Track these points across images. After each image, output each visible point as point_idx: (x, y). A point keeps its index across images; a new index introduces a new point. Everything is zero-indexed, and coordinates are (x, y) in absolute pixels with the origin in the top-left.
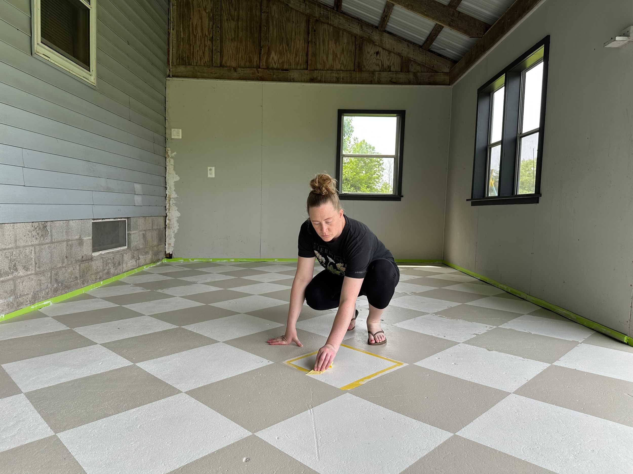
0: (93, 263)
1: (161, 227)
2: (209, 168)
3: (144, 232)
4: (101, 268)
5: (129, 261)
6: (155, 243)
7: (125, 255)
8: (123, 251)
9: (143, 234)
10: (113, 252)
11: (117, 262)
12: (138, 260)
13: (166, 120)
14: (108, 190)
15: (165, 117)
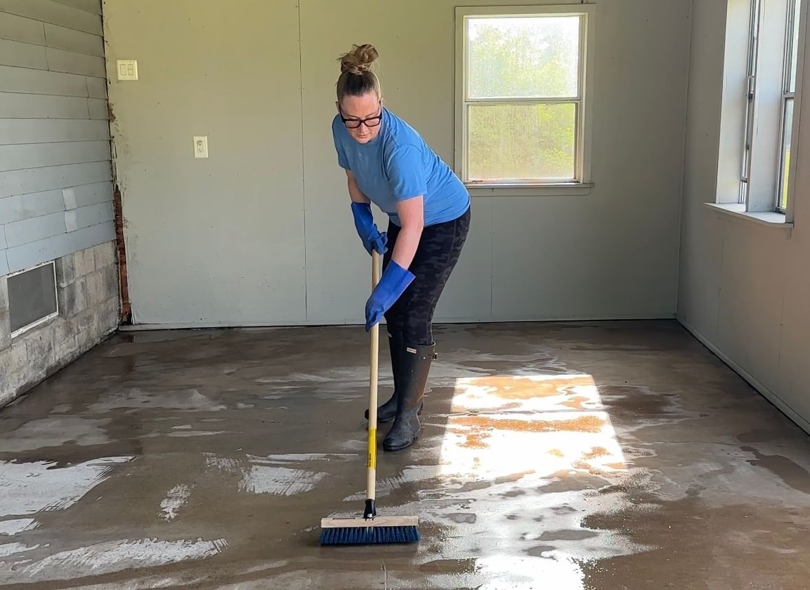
0: (13, 352)
1: (110, 263)
2: (196, 139)
3: (83, 280)
4: (25, 359)
5: (64, 340)
6: (102, 297)
7: (57, 329)
8: (52, 322)
9: (82, 283)
10: (37, 326)
11: (47, 345)
12: (78, 334)
13: (105, 44)
14: (26, 215)
15: (103, 37)
